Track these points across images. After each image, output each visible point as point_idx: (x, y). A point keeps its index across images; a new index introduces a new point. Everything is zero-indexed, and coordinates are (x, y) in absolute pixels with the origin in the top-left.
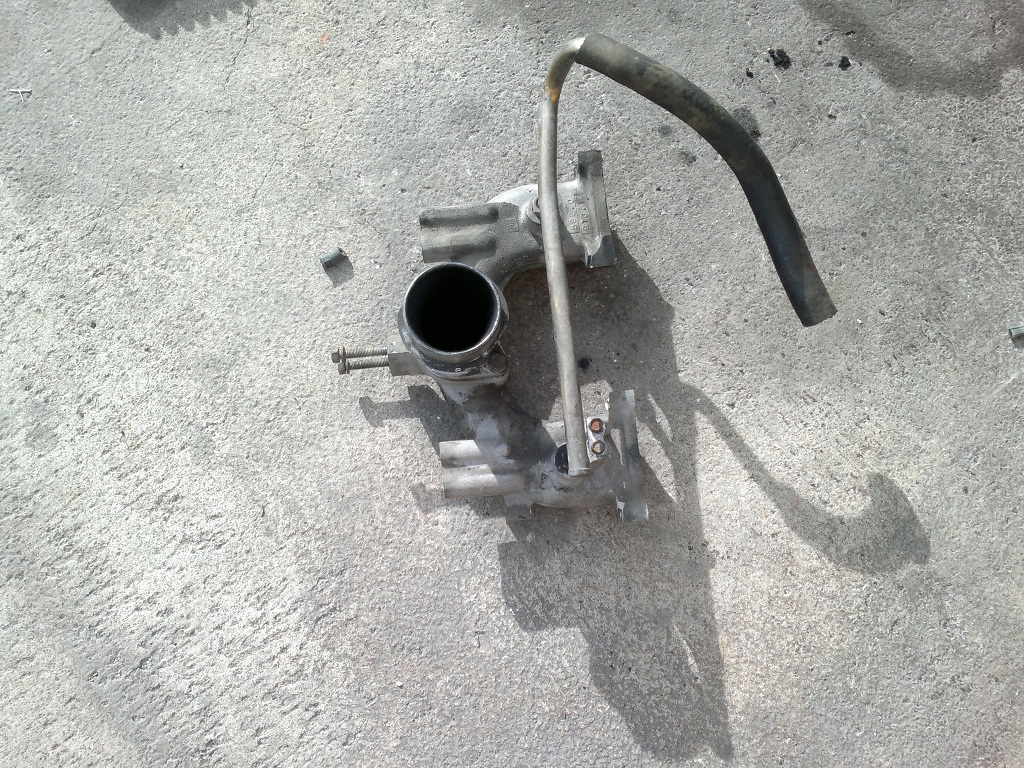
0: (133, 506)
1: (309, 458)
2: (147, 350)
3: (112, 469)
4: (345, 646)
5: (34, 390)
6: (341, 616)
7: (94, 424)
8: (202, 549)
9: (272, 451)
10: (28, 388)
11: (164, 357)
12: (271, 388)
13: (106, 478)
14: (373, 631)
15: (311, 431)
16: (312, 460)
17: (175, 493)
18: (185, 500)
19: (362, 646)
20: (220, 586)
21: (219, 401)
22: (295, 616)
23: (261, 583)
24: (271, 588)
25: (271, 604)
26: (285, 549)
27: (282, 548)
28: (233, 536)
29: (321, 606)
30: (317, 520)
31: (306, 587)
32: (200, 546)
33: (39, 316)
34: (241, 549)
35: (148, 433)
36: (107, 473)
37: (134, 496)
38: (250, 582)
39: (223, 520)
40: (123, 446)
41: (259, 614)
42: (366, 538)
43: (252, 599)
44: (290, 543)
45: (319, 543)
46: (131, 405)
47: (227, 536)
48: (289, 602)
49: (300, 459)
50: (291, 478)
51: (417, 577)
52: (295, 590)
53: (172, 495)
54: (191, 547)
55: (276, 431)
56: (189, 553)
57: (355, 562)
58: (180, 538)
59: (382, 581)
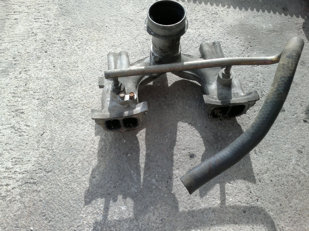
0: (9, 107)
1: (71, 127)
2: (54, 67)
3: (13, 93)
4: (27, 199)
5: (15, 59)
6: (35, 187)
7: (21, 78)
8: (15, 133)
9: (62, 117)
10: (14, 58)
11: (56, 71)
12: (79, 98)
13: (10, 94)
14: (40, 201)
15: (80, 119)
16: (71, 128)
17: (23, 111)
18: (24, 115)
19: (32, 204)
20: (9, 149)
21: (60, 93)
22: (21, 176)
23: (21, 157)
24: (22, 161)
25: (18, 166)
26: (38, 151)
27: (37, 150)
28: (27, 135)
29: (32, 179)
30: (56, 148)
31: (33, 168)
32: (15, 132)
33: (34, 42)
34: (26, 141)
35: (33, 89)
36: (11, 93)
37: (12, 104)
38: (18, 154)
39: (29, 128)
40: (22, 88)
41: (12, 166)
42: (66, 166)
43: (14, 160)
44: (41, 150)
45: (50, 156)
46: (35, 79)
47: (25, 134)
48: (24, 169)
49: (68, 125)
50: (60, 129)
51: (72, 193)
52: (29, 167)
53: (22, 111)
54: (12, 130)
55: (69, 112)
56: (10, 132)
57: (56, 172)
58: (12, 125)
59: (58, 185)
